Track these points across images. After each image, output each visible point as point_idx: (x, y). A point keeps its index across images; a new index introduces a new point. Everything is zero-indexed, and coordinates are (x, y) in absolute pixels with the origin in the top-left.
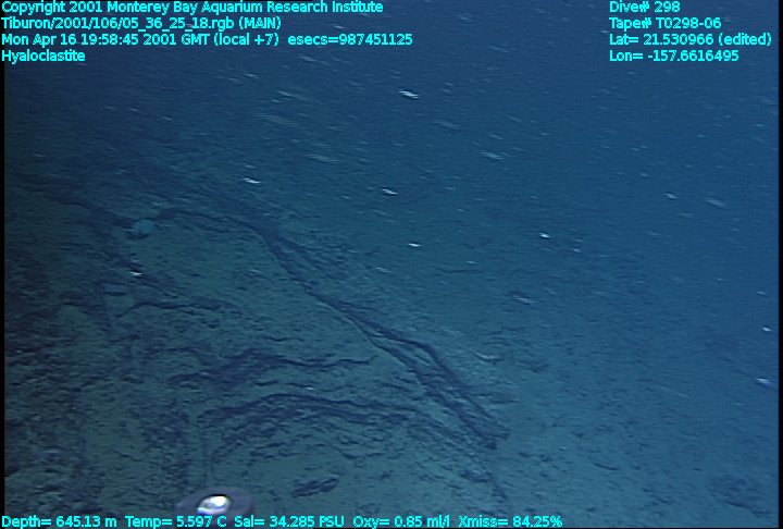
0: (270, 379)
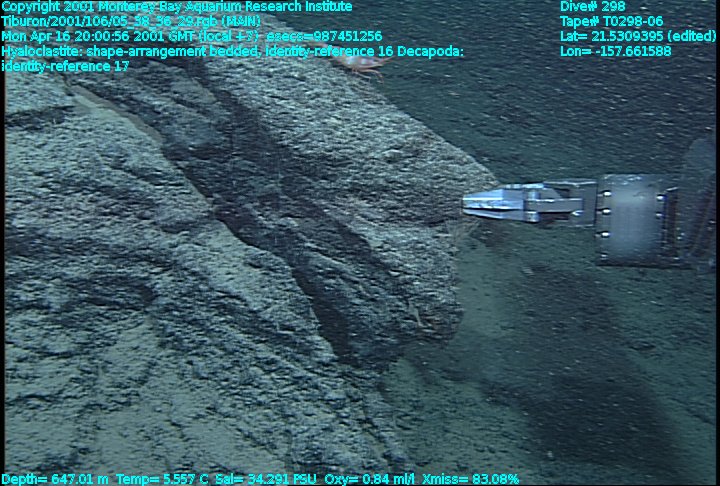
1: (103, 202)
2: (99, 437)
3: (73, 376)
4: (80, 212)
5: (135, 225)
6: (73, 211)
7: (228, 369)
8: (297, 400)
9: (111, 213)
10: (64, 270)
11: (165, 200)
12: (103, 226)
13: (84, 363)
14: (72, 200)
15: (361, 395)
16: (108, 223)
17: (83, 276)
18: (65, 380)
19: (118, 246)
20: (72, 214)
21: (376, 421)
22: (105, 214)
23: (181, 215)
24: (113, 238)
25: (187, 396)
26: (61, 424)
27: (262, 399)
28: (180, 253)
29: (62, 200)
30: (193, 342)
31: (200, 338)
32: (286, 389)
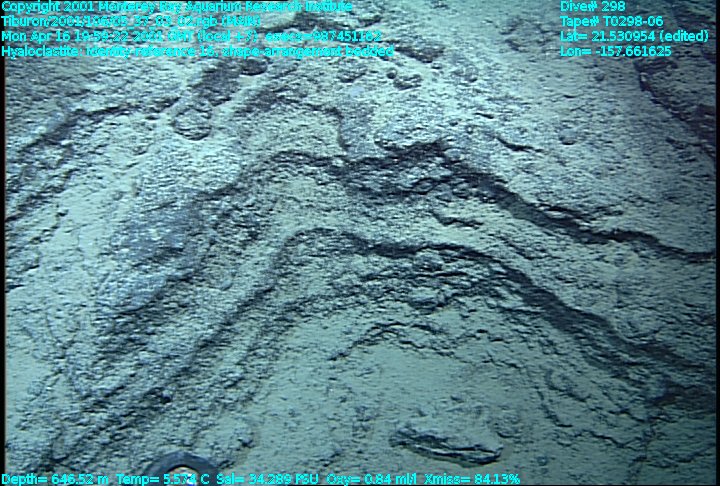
0: (465, 215)
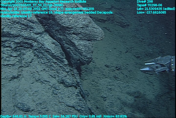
1: (22, 27)
2: (22, 72)
3: (17, 61)
4: (17, 28)
5: (29, 32)
6: (16, 28)
7: (48, 63)
8: (60, 70)
9: (24, 29)
10: (15, 40)
11: (35, 27)
12: (22, 32)
13: (19, 58)
14: (16, 26)
15: (73, 70)
16: (24, 31)
17: (19, 42)
18: (15, 61)
19: (25, 37)
20: (16, 29)
21: (75, 75)
22: (23, 29)
23: (39, 31)
24: (25, 35)
25: (40, 66)
26: (15, 70)
27: (54, 69)
28: (39, 39)
29: (14, 26)
30: (41, 56)
31: (42, 56)
32: (58, 68)
